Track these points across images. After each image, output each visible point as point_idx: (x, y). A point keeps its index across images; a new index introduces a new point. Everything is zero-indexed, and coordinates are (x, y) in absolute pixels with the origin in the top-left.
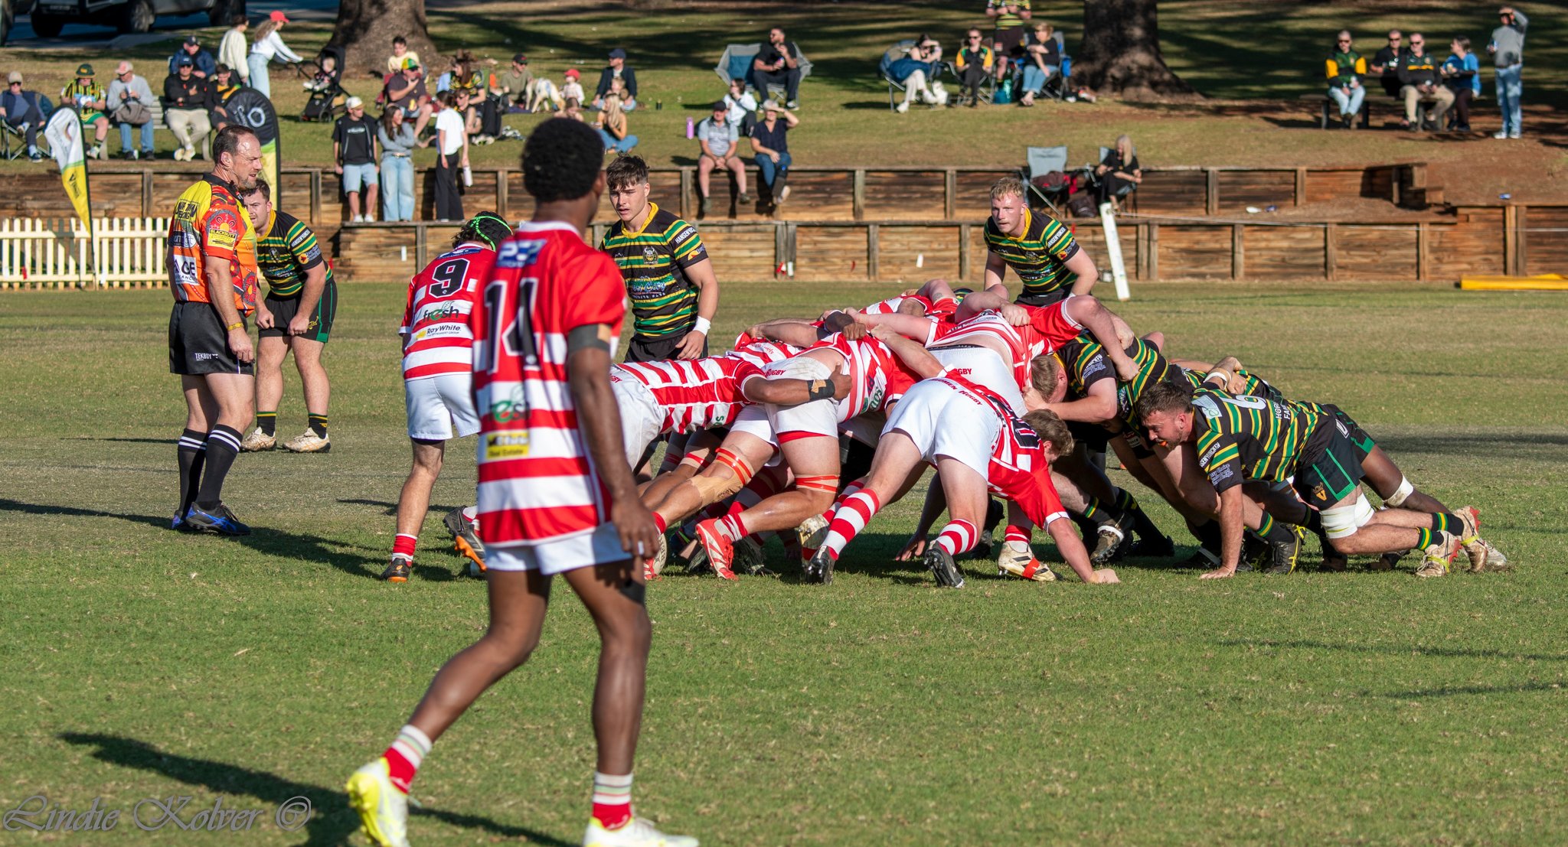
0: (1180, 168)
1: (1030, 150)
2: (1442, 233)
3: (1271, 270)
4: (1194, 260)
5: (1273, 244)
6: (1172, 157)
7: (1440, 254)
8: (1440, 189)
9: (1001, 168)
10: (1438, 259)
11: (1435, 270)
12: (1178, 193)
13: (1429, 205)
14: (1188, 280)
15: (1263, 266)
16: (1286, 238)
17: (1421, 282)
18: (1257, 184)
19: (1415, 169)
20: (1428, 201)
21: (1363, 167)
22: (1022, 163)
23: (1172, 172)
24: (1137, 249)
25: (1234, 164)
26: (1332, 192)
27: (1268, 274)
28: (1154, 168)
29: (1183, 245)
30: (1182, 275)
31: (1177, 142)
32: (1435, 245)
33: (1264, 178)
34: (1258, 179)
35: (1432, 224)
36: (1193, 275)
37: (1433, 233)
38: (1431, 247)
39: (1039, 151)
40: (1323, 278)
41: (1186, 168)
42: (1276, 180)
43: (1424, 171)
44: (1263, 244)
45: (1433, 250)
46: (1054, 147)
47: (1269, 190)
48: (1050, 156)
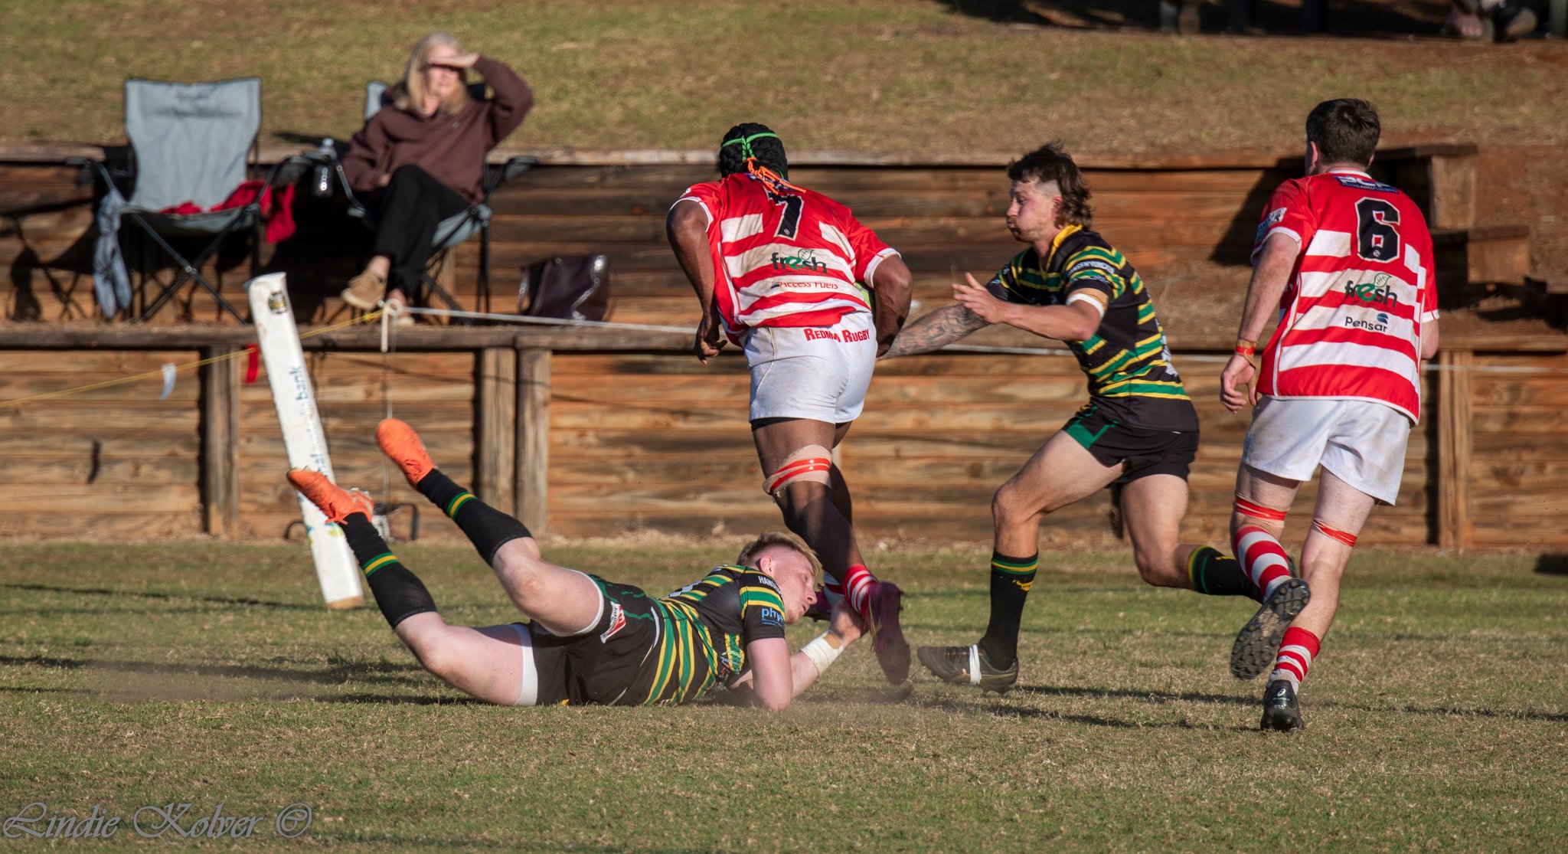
0: (646, 157)
1: (133, 88)
2: (1516, 386)
3: (932, 507)
4: (672, 470)
5: (939, 421)
6: (631, 118)
7: (1508, 459)
8: (1517, 234)
9: (36, 152)
10: (1499, 474)
11: (1491, 514)
12: (639, 242)
13: (1481, 291)
14: (651, 538)
15: (906, 492)
16: (986, 397)
17: (1442, 553)
18: (909, 213)
19: (1438, 164)
20: (1474, 276)
21: (1270, 161)
22: (109, 135)
23: (621, 169)
24: (477, 433)
25: (835, 145)
26: (1165, 244)
27: (924, 522)
28: (560, 157)
29: (636, 421)
30: (631, 525)
31: (658, 70)
32: (1493, 426)
33: (933, 193)
34: (912, 198)
35: (1479, 353)
36: (667, 524)
37: (1484, 386)
38: (1476, 433)
39: (165, 95)
40: (1108, 538)
41: (670, 156)
42: (974, 201)
43: (1467, 173)
44: (906, 421)
45: (1484, 445)
46: (217, 82)
47: (948, 234)
48: (203, 113)
